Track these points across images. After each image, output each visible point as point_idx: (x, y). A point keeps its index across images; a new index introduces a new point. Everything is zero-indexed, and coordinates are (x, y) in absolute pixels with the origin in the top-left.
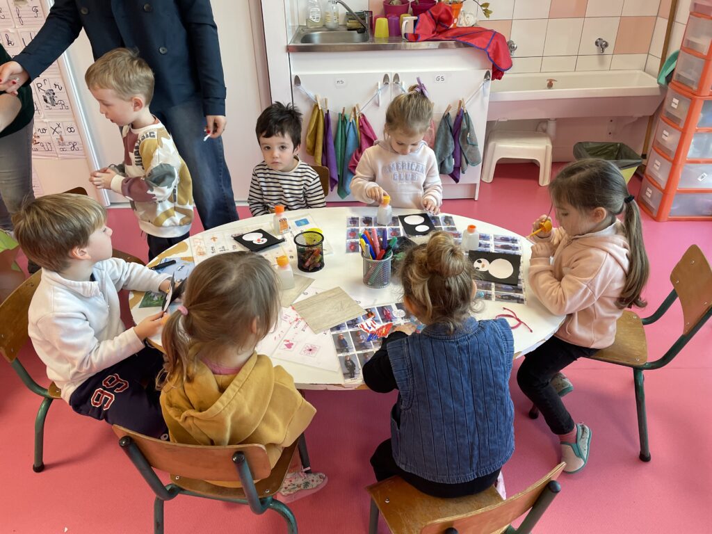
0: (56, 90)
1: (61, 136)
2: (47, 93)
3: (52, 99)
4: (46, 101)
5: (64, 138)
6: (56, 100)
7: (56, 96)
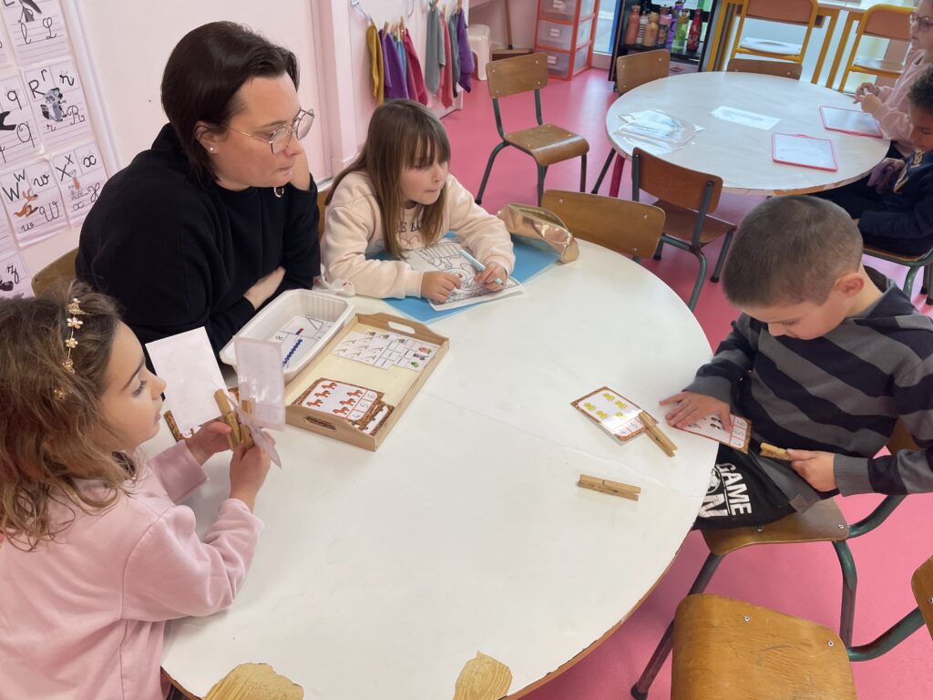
7: (63, 99)
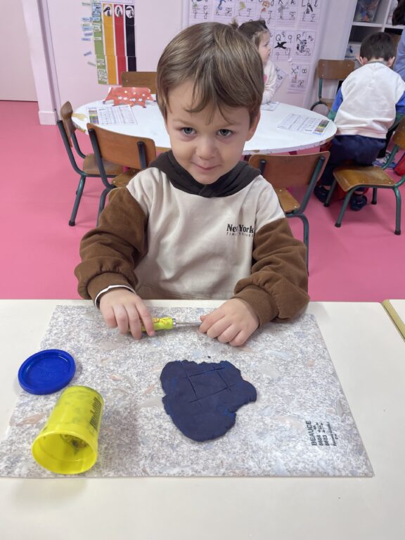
0: (308, 41)
1: (296, 75)
2: (302, 43)
3: (303, 47)
4: (298, 48)
5: (298, 77)
6: (305, 48)
7: (306, 45)
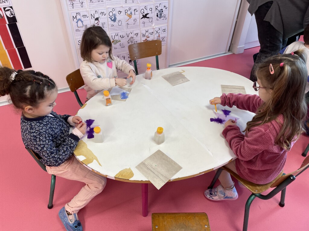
1: (159, 35)
7: (163, 12)
